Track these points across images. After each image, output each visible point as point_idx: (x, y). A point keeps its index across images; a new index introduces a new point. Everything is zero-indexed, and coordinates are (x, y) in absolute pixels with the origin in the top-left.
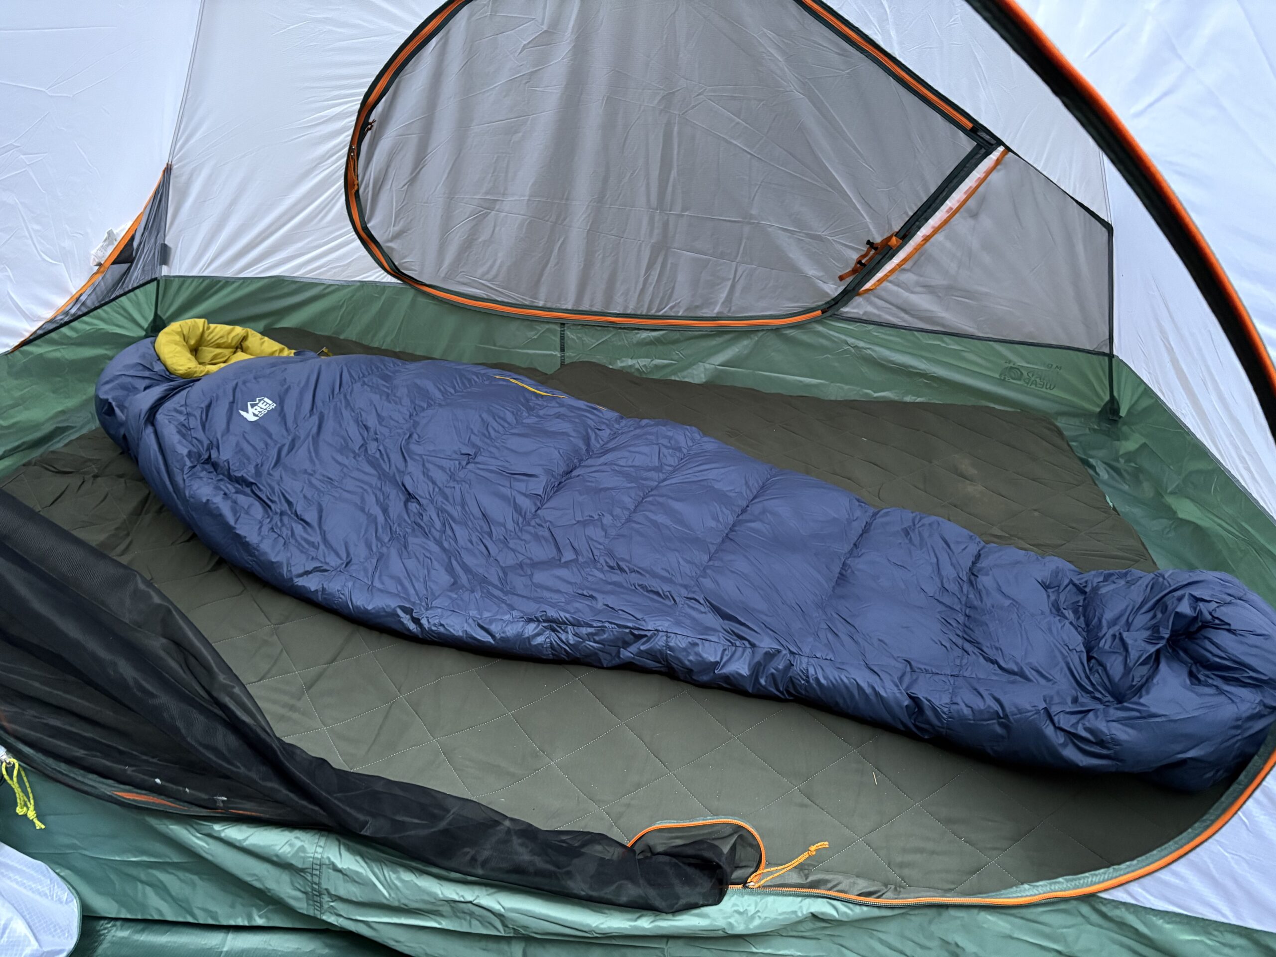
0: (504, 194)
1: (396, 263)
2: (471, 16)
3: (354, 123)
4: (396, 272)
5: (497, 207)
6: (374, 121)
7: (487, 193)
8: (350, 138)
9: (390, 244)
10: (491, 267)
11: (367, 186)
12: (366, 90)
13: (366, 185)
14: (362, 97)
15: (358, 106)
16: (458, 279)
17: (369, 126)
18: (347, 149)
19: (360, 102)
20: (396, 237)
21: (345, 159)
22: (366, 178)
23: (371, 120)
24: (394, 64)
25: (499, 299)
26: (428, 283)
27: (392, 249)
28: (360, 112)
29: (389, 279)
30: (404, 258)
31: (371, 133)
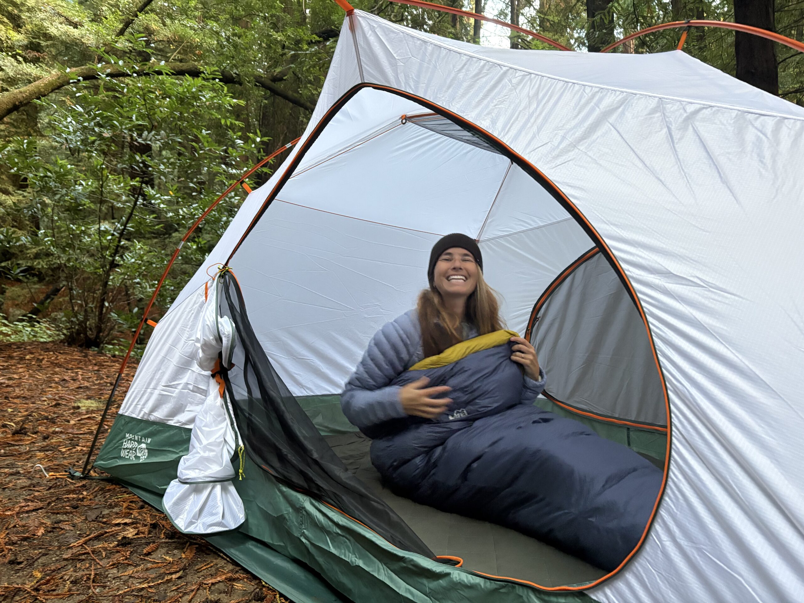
0: (598, 354)
3: (529, 319)
5: (595, 361)
6: (540, 317)
8: (527, 325)
12: (535, 302)
14: (533, 306)
15: (532, 310)
16: (575, 399)
17: (537, 319)
18: (525, 330)
19: (532, 308)
23: (538, 317)
25: (595, 411)
26: (559, 399)
28: (532, 312)
31: (538, 322)
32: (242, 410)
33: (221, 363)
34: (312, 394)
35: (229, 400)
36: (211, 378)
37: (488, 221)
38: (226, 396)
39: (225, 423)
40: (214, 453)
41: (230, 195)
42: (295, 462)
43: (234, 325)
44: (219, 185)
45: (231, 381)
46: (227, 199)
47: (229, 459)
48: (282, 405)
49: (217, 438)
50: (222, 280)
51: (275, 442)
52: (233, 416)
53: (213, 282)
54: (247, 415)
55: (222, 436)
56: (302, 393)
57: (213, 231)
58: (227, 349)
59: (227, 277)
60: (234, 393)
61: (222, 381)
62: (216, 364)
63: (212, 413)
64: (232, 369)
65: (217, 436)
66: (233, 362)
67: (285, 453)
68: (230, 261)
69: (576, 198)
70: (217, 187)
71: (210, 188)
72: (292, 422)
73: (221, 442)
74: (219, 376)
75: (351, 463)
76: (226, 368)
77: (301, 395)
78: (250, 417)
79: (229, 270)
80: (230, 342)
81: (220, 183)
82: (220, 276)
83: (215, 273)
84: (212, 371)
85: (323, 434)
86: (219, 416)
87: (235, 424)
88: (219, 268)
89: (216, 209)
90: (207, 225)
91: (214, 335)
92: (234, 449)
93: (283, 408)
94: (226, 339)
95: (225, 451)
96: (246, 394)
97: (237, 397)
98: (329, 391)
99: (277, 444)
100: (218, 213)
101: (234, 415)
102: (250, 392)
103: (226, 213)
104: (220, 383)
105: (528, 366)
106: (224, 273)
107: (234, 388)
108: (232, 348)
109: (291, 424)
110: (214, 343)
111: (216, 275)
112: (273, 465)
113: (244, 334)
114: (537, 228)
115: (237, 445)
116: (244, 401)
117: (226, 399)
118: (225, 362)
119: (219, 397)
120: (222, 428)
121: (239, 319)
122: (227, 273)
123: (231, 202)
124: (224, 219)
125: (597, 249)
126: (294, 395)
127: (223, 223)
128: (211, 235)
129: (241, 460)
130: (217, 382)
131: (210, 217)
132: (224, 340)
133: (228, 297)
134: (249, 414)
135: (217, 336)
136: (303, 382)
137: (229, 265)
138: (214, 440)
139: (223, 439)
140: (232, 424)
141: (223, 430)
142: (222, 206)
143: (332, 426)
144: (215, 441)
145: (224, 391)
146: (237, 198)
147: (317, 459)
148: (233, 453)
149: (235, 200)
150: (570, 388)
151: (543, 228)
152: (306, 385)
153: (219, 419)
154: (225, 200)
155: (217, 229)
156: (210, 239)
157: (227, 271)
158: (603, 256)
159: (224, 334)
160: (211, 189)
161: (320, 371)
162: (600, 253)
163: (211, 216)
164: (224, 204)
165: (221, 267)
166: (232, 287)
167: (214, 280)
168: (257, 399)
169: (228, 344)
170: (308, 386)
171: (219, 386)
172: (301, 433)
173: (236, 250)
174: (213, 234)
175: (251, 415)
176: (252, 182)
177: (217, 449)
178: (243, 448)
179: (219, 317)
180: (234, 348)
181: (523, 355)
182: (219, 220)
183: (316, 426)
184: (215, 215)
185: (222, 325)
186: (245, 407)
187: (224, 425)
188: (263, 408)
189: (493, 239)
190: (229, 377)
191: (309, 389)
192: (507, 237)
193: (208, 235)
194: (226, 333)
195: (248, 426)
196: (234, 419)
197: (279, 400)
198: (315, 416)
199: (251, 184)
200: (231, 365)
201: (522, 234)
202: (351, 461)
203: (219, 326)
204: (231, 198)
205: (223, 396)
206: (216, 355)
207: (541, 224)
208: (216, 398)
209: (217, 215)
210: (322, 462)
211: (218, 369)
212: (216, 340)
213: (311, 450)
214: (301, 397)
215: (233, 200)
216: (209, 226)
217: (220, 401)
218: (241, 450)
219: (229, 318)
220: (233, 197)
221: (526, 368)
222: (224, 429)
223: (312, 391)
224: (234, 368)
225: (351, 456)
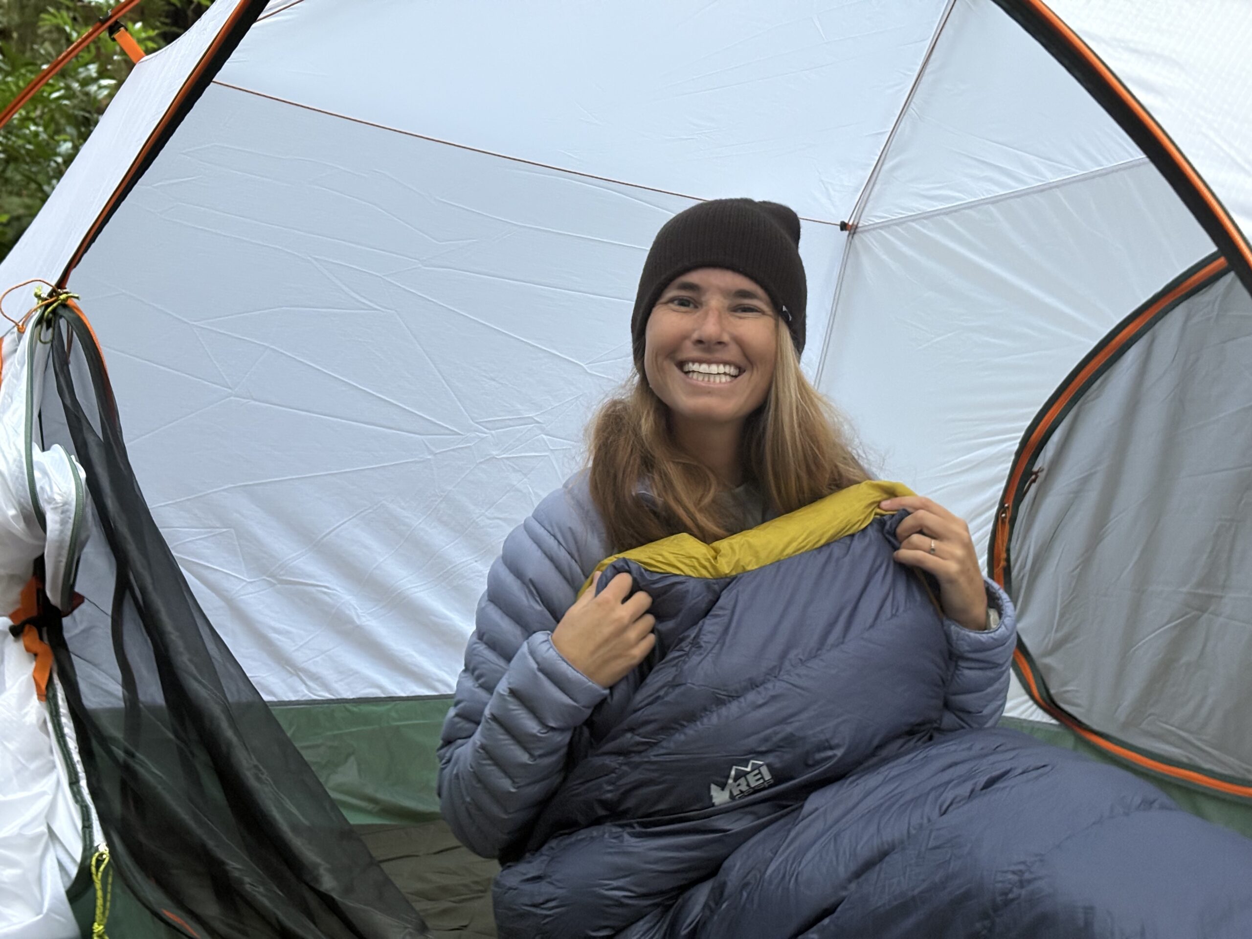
0: (1224, 587)
1: (1052, 691)
2: (1188, 318)
3: (1008, 472)
4: (1049, 705)
5: (1212, 608)
6: (1041, 470)
7: (1200, 584)
8: (1001, 493)
9: (1048, 660)
10: (1199, 706)
11: (1023, 567)
12: (1028, 423)
13: (1021, 565)
14: (1022, 434)
15: (1016, 447)
16: (1144, 726)
17: (1033, 477)
18: (994, 510)
19: (1019, 440)
20: (1058, 646)
21: (990, 527)
22: (1023, 554)
23: (1035, 469)
24: (1071, 387)
25: (1207, 766)
26: (1095, 727)
27: (1049, 668)
28: (1019, 454)
29: (1040, 716)
30: (1065, 684)
31: (1034, 487)
32: (104, 741)
33: (41, 591)
34: (328, 696)
35: (64, 709)
36: (11, 637)
37: (887, 166)
38: (55, 696)
39: (51, 780)
40: (16, 871)
41: (83, 73)
42: (266, 902)
43: (83, 474)
44: (54, 42)
45: (71, 647)
46: (76, 86)
47: (63, 892)
48: (224, 724)
49: (25, 826)
50: (48, 335)
51: (205, 837)
52: (76, 757)
53: (20, 339)
54: (120, 754)
55: (43, 817)
56: (295, 691)
57: (33, 186)
58: (60, 548)
59: (63, 323)
60: (83, 686)
61: (43, 647)
62: (25, 595)
63: (12, 746)
64: (76, 612)
65: (28, 816)
66: (77, 589)
67: (237, 874)
68: (74, 273)
69: (1150, 88)
70: (46, 48)
71: (23, 52)
72: (258, 779)
73: (37, 838)
74: (34, 633)
75: (445, 912)
76: (54, 608)
77: (293, 698)
78: (131, 761)
79: (69, 302)
80: (70, 526)
81: (55, 35)
82: (39, 322)
83: (24, 313)
84: (12, 616)
85: (355, 819)
86: (34, 755)
87: (83, 783)
88: (38, 296)
89: (41, 117)
90: (12, 166)
91: (20, 504)
92: (79, 859)
93: (229, 733)
94: (57, 518)
95: (51, 864)
96: (118, 689)
97: (91, 700)
98: (380, 687)
99: (211, 844)
100: (46, 128)
101: (81, 752)
102: (129, 681)
103: (70, 130)
104: (36, 655)
105: (952, 581)
106: (54, 311)
107: (81, 668)
108: (76, 546)
109: (252, 782)
110: (19, 527)
111: (28, 316)
112: (199, 910)
113: (111, 503)
114: (1041, 190)
115: (89, 847)
116: (112, 711)
117: (56, 705)
118: (53, 589)
119: (35, 696)
120: (43, 794)
121: (96, 454)
122: (61, 311)
123: (87, 94)
124: (66, 147)
125: (1222, 260)
126: (266, 698)
127: (60, 160)
128: (27, 201)
129: (99, 894)
130: (28, 650)
131: (20, 142)
132: (52, 520)
133: (66, 387)
134: (127, 752)
135: (30, 507)
136: (300, 657)
137: (69, 287)
138: (16, 830)
139: (44, 829)
140: (74, 782)
141: (46, 800)
142: (60, 107)
143: (384, 796)
144: (20, 835)
145: (50, 680)
146: (104, 82)
147: (335, 895)
148: (74, 871)
149: (100, 87)
150: (1131, 694)
151: (1057, 192)
152: (305, 665)
153: (33, 766)
154: (68, 88)
155: (41, 178)
156: (21, 211)
157: (64, 305)
158: (1239, 284)
159: (51, 500)
160: (28, 54)
161: (352, 622)
162: (1232, 275)
163: (24, 137)
164: (66, 102)
165: (45, 291)
166: (78, 358)
167: (21, 332)
168: (153, 709)
169: (62, 532)
170: (313, 669)
171: (33, 665)
172: (283, 810)
173: (93, 240)
174: (31, 196)
175: (132, 756)
176: (152, 33)
177: (26, 859)
178: (106, 857)
179: (36, 449)
180: (83, 545)
181: (933, 543)
182: (46, 151)
183: (333, 795)
184: (36, 134)
185: (45, 473)
186: (115, 731)
187: (47, 784)
188: (171, 736)
189: (900, 222)
190: (67, 635)
191: (316, 678)
192: (947, 219)
193: (16, 200)
194: (58, 499)
195: (124, 787)
196: (80, 768)
197: (217, 711)
198: (333, 765)
199: (150, 39)
200: (74, 600)
201: (992, 208)
202: (445, 904)
203: (37, 474)
204: (86, 82)
205: (47, 695)
206: (25, 569)
207: (1052, 178)
208: (23, 701)
209: (44, 136)
210: (348, 903)
211: (34, 613)
212: (27, 519)
213: (316, 866)
214: (290, 703)
215: (93, 88)
216: (16, 170)
217: (35, 709)
218: (99, 862)
219: (69, 454)
220: (95, 80)
221: (946, 586)
222: (48, 799)
223: (326, 687)
224: (83, 607)
225: (445, 890)
